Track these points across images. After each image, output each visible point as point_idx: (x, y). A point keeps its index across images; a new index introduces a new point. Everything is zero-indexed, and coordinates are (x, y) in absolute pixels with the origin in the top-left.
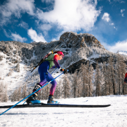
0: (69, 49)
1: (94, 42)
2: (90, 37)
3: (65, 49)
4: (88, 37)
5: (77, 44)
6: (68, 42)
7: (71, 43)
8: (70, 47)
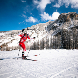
0: (61, 23)
1: (76, 16)
2: (73, 14)
3: (59, 24)
4: (72, 14)
5: (65, 20)
6: (61, 20)
7: (62, 20)
8: (62, 22)
